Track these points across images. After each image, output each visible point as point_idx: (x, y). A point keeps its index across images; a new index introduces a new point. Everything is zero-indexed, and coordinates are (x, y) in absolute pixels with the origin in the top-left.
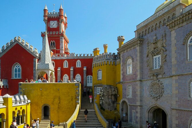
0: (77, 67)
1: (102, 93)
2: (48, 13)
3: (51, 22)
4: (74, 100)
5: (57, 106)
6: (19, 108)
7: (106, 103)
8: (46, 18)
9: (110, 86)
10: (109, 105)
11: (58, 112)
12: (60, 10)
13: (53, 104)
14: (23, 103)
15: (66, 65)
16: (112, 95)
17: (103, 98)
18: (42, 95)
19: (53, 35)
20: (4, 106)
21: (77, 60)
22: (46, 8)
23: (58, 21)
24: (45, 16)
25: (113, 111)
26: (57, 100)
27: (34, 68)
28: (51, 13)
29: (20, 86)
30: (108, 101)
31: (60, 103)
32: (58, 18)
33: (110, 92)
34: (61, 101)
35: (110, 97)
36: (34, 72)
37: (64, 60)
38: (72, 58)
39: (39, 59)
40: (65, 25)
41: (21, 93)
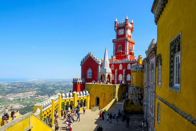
0: (128, 69)
1: (132, 92)
2: (118, 24)
3: (119, 30)
4: (112, 96)
5: (103, 98)
6: (82, 98)
7: (134, 99)
8: (116, 29)
9: (137, 88)
10: (137, 101)
11: (104, 102)
12: (126, 20)
13: (101, 97)
14: (85, 96)
15: (121, 67)
16: (139, 94)
17: (132, 96)
18: (96, 91)
19: (120, 40)
20: (73, 98)
21: (128, 64)
22: (116, 21)
23: (125, 29)
24: (115, 27)
25: (139, 105)
26: (103, 95)
27: (98, 72)
28: (119, 23)
29: (86, 85)
30: (136, 98)
31: (104, 97)
32: (124, 27)
33: (137, 92)
34: (106, 96)
35: (137, 95)
36: (98, 74)
37: (120, 64)
38: (125, 63)
39: (101, 66)
40: (132, 30)
41: (86, 89)
